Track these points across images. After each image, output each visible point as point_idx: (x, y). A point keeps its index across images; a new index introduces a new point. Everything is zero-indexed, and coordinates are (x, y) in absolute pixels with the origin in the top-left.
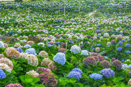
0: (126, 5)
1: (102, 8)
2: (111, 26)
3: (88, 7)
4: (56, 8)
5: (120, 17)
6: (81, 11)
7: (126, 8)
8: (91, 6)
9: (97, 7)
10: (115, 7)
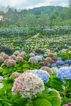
0: (58, 30)
1: (42, 32)
2: (57, 43)
3: (33, 32)
4: (11, 33)
5: (57, 38)
6: (29, 34)
7: (58, 32)
8: (34, 31)
9: (38, 32)
10: (51, 31)
